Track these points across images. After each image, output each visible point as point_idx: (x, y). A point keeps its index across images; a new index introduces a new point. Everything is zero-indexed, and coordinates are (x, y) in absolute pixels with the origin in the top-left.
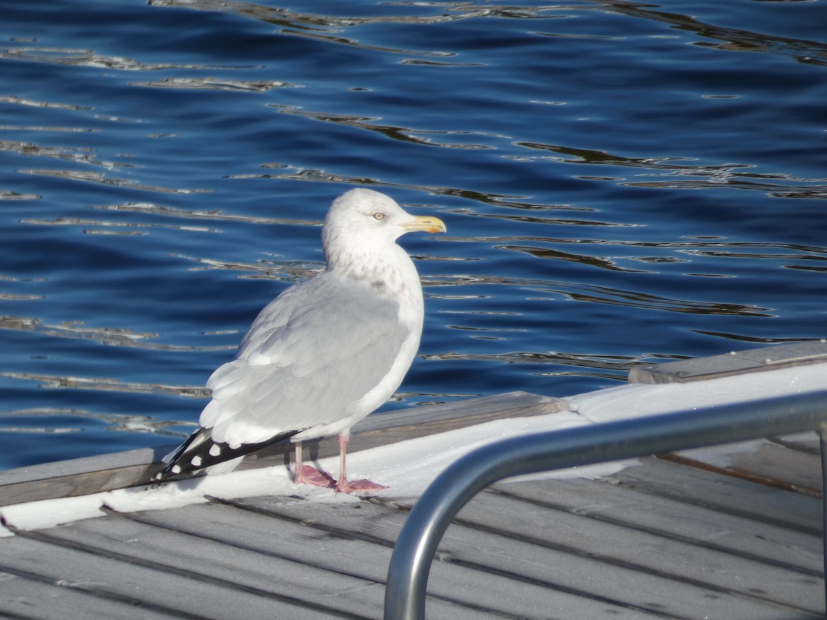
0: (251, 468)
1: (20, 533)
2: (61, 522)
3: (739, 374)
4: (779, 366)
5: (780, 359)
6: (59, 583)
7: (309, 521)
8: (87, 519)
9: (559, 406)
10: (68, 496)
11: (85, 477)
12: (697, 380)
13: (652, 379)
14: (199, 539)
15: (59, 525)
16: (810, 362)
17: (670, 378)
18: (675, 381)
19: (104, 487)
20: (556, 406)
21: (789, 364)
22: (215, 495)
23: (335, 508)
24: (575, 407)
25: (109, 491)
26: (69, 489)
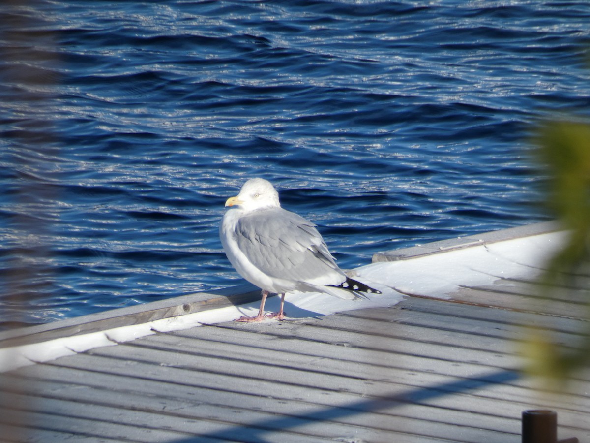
0: (215, 308)
1: (120, 343)
2: (137, 337)
3: (430, 255)
4: (447, 251)
5: (446, 247)
6: (162, 364)
7: (262, 332)
8: (147, 336)
9: (352, 274)
10: (134, 324)
11: (141, 314)
12: (411, 259)
13: (387, 259)
14: (215, 342)
15: (136, 339)
16: (460, 248)
17: (397, 258)
18: (400, 259)
19: (150, 320)
20: (351, 273)
21: (451, 249)
22: (203, 322)
23: (269, 325)
24: (358, 274)
25: (152, 321)
26: (135, 320)
